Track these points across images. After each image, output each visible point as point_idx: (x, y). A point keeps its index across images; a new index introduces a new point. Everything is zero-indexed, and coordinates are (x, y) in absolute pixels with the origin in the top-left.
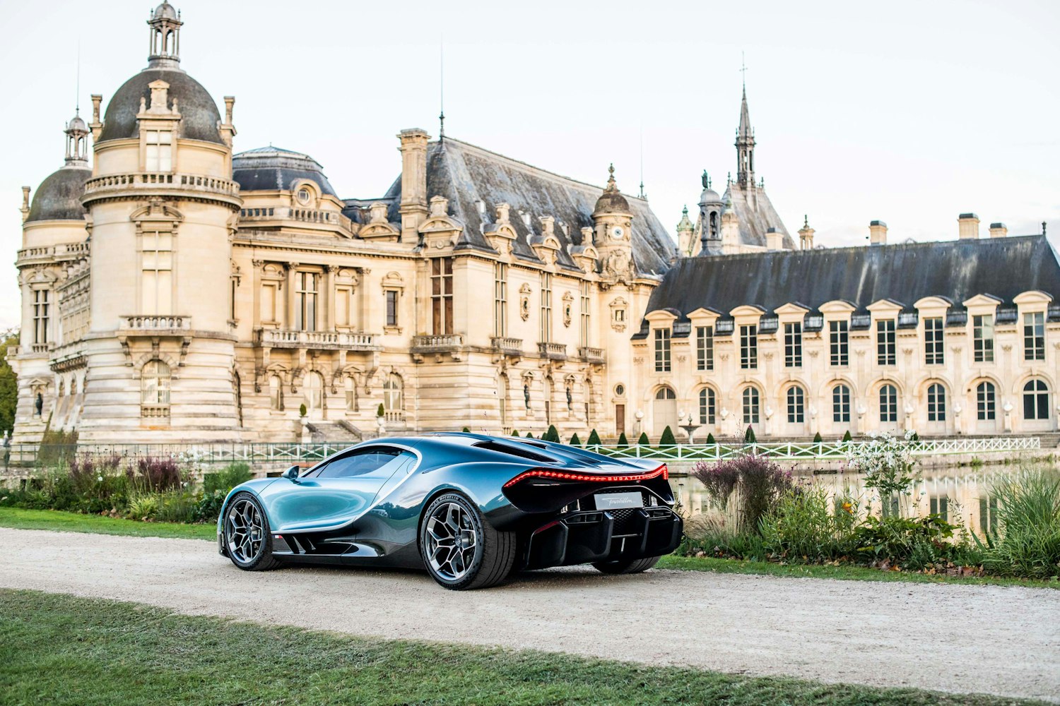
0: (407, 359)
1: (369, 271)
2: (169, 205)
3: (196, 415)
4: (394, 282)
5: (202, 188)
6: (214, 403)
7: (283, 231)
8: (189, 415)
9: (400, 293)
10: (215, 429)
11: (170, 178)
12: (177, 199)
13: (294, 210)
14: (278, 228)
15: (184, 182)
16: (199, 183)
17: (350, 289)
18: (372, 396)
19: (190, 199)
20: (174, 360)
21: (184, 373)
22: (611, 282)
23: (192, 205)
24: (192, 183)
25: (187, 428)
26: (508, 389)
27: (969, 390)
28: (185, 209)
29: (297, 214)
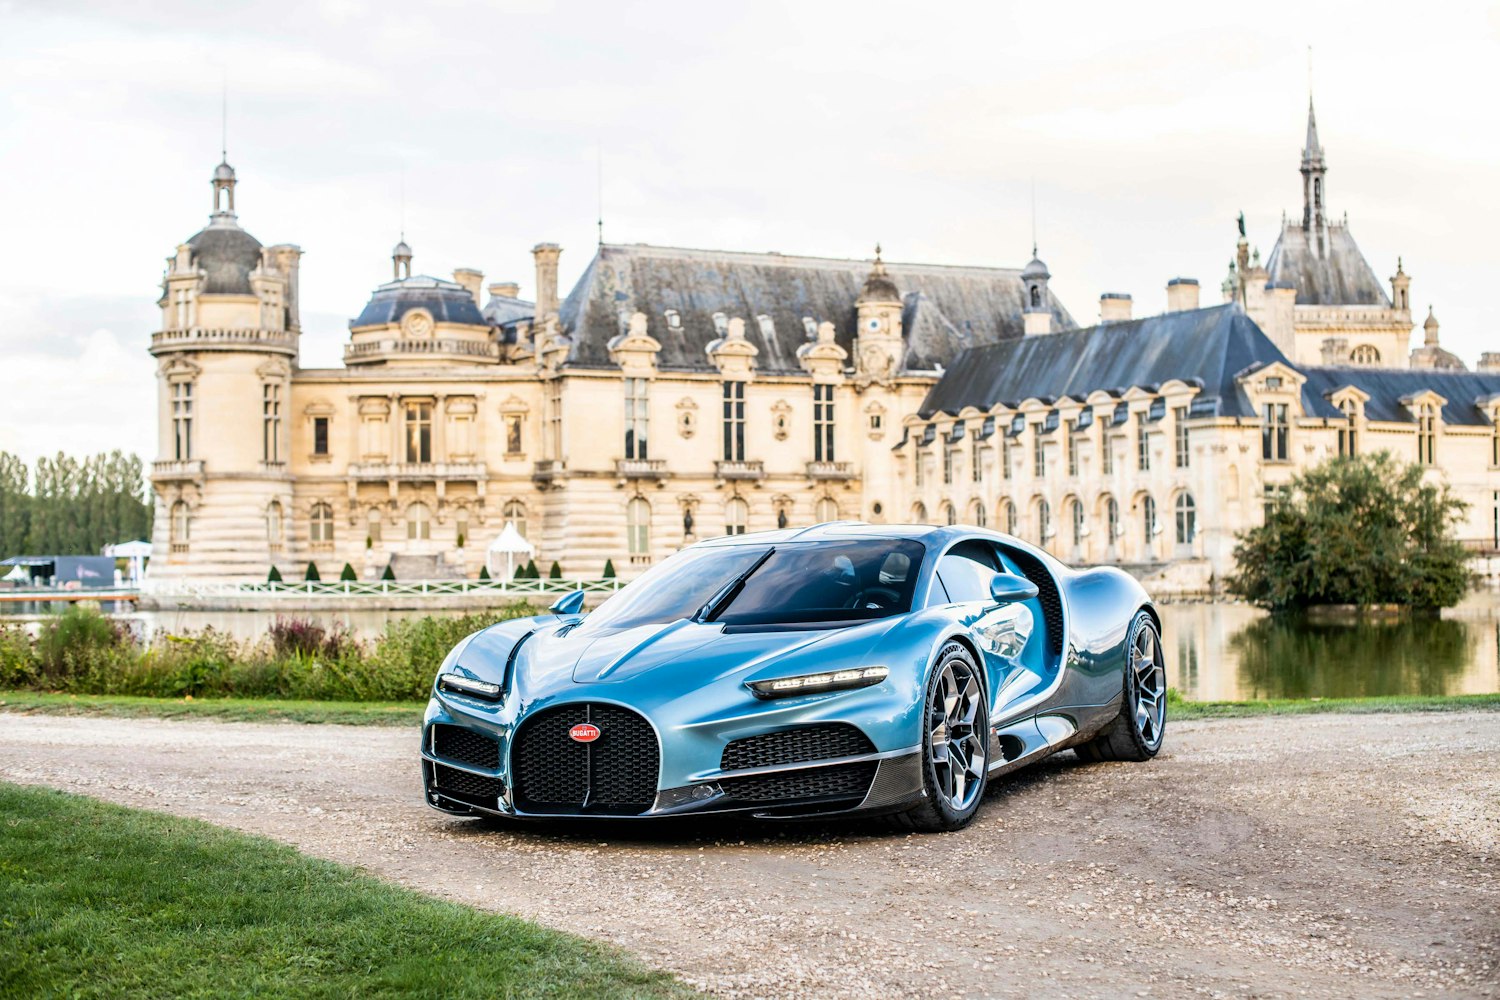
0: (530, 486)
1: (483, 398)
2: (190, 359)
3: (212, 551)
4: (514, 406)
5: (217, 339)
6: (234, 539)
7: (389, 364)
8: (205, 551)
9: (522, 418)
10: (232, 563)
11: (188, 334)
12: (196, 352)
13: (407, 342)
14: (384, 362)
15: (199, 334)
16: (214, 335)
17: (470, 416)
18: (486, 525)
19: (207, 351)
20: (193, 501)
21: (203, 512)
22: (865, 384)
23: (211, 356)
24: (207, 335)
25: (203, 562)
26: (651, 514)
27: (1135, 507)
28: (205, 362)
29: (409, 346)
